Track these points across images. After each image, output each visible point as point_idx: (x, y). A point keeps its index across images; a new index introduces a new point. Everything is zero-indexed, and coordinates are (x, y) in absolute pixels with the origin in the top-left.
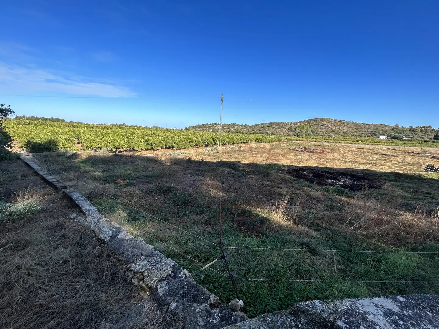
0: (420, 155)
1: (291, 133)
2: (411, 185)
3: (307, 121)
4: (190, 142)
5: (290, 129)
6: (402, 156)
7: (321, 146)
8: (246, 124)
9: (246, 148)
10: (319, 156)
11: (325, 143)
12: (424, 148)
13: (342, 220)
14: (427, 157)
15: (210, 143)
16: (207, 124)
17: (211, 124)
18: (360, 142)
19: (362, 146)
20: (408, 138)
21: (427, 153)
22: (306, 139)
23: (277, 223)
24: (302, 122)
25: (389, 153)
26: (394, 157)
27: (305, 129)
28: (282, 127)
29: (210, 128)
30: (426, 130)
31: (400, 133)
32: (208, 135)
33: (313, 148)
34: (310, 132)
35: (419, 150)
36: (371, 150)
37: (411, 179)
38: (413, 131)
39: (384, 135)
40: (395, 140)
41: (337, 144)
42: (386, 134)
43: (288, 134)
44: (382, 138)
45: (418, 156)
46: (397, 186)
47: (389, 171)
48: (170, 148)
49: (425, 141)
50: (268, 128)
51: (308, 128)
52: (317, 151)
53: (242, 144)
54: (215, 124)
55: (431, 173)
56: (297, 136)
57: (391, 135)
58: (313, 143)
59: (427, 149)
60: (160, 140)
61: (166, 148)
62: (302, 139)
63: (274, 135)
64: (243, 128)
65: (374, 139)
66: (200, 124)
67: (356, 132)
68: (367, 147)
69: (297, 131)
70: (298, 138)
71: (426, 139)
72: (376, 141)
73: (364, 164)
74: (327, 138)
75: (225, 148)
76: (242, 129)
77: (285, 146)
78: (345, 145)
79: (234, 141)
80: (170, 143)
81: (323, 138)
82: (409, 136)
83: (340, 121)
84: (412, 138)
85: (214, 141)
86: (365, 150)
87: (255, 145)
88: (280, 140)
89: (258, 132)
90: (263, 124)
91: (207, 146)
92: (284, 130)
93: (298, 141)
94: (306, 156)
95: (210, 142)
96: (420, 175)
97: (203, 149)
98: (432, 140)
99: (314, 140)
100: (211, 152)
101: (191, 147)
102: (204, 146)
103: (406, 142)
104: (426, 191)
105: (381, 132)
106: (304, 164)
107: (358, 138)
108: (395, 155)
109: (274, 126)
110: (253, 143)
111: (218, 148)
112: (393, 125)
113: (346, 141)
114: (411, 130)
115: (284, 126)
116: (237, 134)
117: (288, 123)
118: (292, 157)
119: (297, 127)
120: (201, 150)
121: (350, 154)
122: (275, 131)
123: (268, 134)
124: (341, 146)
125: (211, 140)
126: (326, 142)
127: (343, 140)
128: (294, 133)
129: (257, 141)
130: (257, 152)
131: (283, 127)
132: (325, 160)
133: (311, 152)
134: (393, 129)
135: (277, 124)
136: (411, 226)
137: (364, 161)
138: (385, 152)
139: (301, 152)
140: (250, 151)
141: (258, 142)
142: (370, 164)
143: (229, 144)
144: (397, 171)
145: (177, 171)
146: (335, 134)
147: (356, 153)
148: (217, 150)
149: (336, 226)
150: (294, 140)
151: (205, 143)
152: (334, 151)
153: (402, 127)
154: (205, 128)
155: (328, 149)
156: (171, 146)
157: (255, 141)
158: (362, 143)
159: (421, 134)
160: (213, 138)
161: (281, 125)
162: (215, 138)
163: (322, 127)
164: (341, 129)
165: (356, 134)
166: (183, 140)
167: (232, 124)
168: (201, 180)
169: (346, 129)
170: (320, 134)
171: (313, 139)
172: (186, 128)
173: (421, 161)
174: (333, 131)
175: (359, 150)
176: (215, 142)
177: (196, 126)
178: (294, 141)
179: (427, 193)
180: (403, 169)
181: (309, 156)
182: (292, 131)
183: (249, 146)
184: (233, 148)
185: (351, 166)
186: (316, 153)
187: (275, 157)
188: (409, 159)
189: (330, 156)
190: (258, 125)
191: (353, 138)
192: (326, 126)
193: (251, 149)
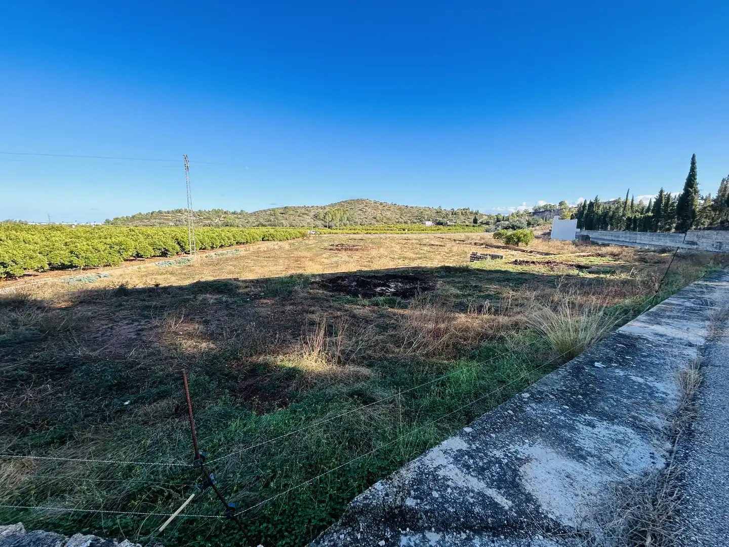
0: (465, 242)
1: (319, 223)
2: (461, 280)
3: (340, 204)
4: (121, 251)
5: (316, 217)
6: (449, 245)
7: (362, 240)
8: (242, 211)
9: (248, 252)
10: (361, 255)
11: (366, 235)
12: (467, 234)
13: (398, 342)
14: (471, 243)
15: (171, 250)
16: (160, 212)
17: (168, 212)
18: (406, 230)
19: (410, 236)
20: (452, 223)
21: (470, 239)
22: (341, 231)
23: (312, 371)
24: (332, 205)
25: (437, 243)
26: (441, 247)
27: (338, 216)
28: (304, 214)
29: (168, 220)
30: (466, 212)
31: (444, 218)
32: (165, 235)
33: (352, 243)
34: (345, 221)
35: (462, 236)
36: (419, 240)
37: (460, 272)
38: (455, 214)
39: (429, 220)
40: (441, 227)
41: (381, 236)
42: (431, 220)
43: (314, 224)
44: (429, 224)
45: (463, 244)
46: (449, 283)
47: (439, 266)
48: (63, 267)
49: (467, 226)
50: (282, 215)
51: (342, 215)
52: (357, 247)
53: (238, 246)
54: (180, 211)
55: (476, 263)
56: (329, 228)
57: (436, 220)
58: (352, 236)
59: (469, 234)
60: (31, 253)
61: (53, 268)
62: (335, 231)
63: (294, 226)
64: (237, 218)
65: (421, 226)
66: (144, 212)
67: (400, 217)
68: (415, 236)
69: (328, 218)
70: (329, 230)
71: (467, 223)
72: (422, 229)
73: (414, 259)
74: (369, 228)
75: (207, 257)
76: (237, 220)
77: (312, 244)
78: (390, 235)
79: (222, 241)
80: (63, 257)
81: (364, 228)
82: (452, 220)
83: (381, 204)
84: (455, 223)
85: (179, 243)
86: (414, 241)
87: (264, 246)
88: (304, 235)
89: (267, 223)
90: (273, 210)
91: (164, 254)
92: (308, 219)
93: (331, 235)
94: (343, 256)
95: (170, 248)
96: (467, 267)
97: (157, 263)
98: (472, 224)
99: (353, 231)
100: (176, 267)
101: (126, 260)
102: (158, 256)
103: (451, 228)
104: (474, 284)
105: (426, 217)
106: (343, 269)
107: (404, 226)
108: (442, 244)
109: (291, 212)
110: (259, 242)
111: (190, 256)
112: (436, 207)
113: (392, 230)
114: (454, 213)
115: (307, 212)
116: (227, 228)
117: (312, 207)
118: (326, 261)
119: (326, 214)
120: (151, 265)
121: (397, 248)
122: (294, 220)
123: (283, 226)
124: (386, 238)
125: (171, 243)
126: (367, 233)
127: (388, 230)
128: (323, 222)
129: (267, 238)
130: (269, 257)
131: (306, 214)
132: (369, 259)
133: (351, 250)
134: (437, 212)
135: (295, 209)
136: (467, 330)
137: (414, 256)
138: (433, 242)
139: (336, 251)
140: (255, 258)
141: (268, 240)
142: (420, 258)
143: (212, 248)
144: (447, 265)
145: (89, 319)
146: (377, 221)
147: (405, 245)
148: (189, 261)
149: (393, 352)
150: (325, 234)
151: (160, 249)
152: (379, 245)
153: (445, 210)
154: (155, 219)
155: (373, 243)
156: (66, 263)
157: (263, 239)
158: (409, 232)
159: (462, 218)
160: (177, 240)
161: (303, 211)
162: (182, 239)
163: (360, 212)
164: (384, 215)
165: (401, 220)
166: (101, 247)
167: (215, 210)
168: (157, 327)
169: (389, 214)
170: (359, 223)
171: (350, 230)
172: (108, 221)
173: (466, 250)
174: (375, 218)
175: (406, 241)
176: (182, 247)
177: (133, 217)
178: (325, 236)
179: (476, 286)
180: (451, 261)
181: (349, 256)
182: (319, 219)
183: (252, 248)
184: (222, 254)
185: (401, 264)
186: (357, 250)
187: (299, 262)
188: (455, 249)
189: (374, 253)
190: (264, 211)
191: (399, 226)
192: (364, 210)
193: (257, 253)
